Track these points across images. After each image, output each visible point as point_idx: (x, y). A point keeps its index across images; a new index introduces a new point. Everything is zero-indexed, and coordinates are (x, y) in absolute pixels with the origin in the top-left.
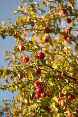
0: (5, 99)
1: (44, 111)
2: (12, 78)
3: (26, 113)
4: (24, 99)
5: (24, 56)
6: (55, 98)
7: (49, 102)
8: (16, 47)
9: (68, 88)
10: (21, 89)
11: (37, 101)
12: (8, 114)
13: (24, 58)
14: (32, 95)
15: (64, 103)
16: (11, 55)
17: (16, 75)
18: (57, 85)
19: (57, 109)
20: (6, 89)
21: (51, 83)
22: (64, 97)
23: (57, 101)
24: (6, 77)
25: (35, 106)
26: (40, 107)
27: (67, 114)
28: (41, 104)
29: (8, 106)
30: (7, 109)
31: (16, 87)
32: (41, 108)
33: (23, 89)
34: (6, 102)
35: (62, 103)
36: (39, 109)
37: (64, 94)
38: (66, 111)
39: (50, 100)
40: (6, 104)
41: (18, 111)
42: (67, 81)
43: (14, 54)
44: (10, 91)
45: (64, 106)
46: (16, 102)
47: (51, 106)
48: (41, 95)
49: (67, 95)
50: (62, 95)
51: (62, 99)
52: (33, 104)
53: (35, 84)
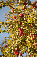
0: (5, 37)
1: (23, 42)
3: (14, 43)
4: (14, 37)
5: (14, 16)
6: (28, 36)
7: (26, 38)
8: (10, 11)
9: (35, 31)
10: (12, 32)
11: (20, 38)
12: (6, 44)
13: (14, 17)
14: (17, 35)
15: (33, 39)
16: (8, 16)
17: (10, 25)
18: (29, 30)
19: (29, 42)
20: (5, 32)
21: (27, 29)
22: (33, 36)
23: (29, 38)
24: (5, 26)
25: (19, 40)
26: (21, 40)
27: (34, 44)
28: (22, 39)
29: (6, 40)
30: (6, 42)
31: (10, 31)
32: (22, 41)
33: (13, 32)
35: (32, 39)
36: (21, 41)
37: (33, 34)
38: (34, 42)
39: (26, 37)
40: (5, 39)
41: (11, 42)
42: (34, 28)
43: (9, 15)
44: (7, 33)
46: (10, 38)
47: (27, 40)
48: (22, 35)
49: (34, 35)
51: (32, 37)
52: (18, 39)
53: (19, 30)
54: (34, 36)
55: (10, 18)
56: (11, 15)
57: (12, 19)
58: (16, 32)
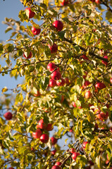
0: (6, 88)
1: (60, 105)
2: (16, 57)
3: (34, 108)
4: (32, 88)
5: (32, 26)
6: (77, 87)
7: (68, 93)
8: (22, 12)
9: (96, 73)
10: (28, 73)
11: (52, 92)
12: (9, 109)
13: (33, 29)
14: (44, 82)
15: (90, 94)
16: (14, 25)
17: (21, 53)
18: (80, 68)
19: (79, 103)
20: (6, 73)
21: (72, 66)
22: (90, 85)
23: (80, 92)
24: (7, 56)
25: (48, 98)
26: (55, 99)
27: (93, 109)
28: (57, 95)
29: (9, 98)
30: (7, 102)
31: (21, 71)
32: (57, 100)
33: (31, 74)
34: (7, 93)
35: (87, 94)
36: (53, 102)
37: (90, 81)
38: (93, 105)
39: (69, 90)
40: (7, 95)
41: (24, 104)
43: (19, 23)
44: (12, 76)
45: (89, 98)
46: (21, 92)
47: (71, 99)
48: (58, 82)
49: (94, 82)
50: (87, 83)
51: (87, 88)
52: (45, 95)
53: (49, 67)
54: (94, 85)
55: (22, 32)
56: (26, 23)
57: (26, 37)
58: (40, 75)
